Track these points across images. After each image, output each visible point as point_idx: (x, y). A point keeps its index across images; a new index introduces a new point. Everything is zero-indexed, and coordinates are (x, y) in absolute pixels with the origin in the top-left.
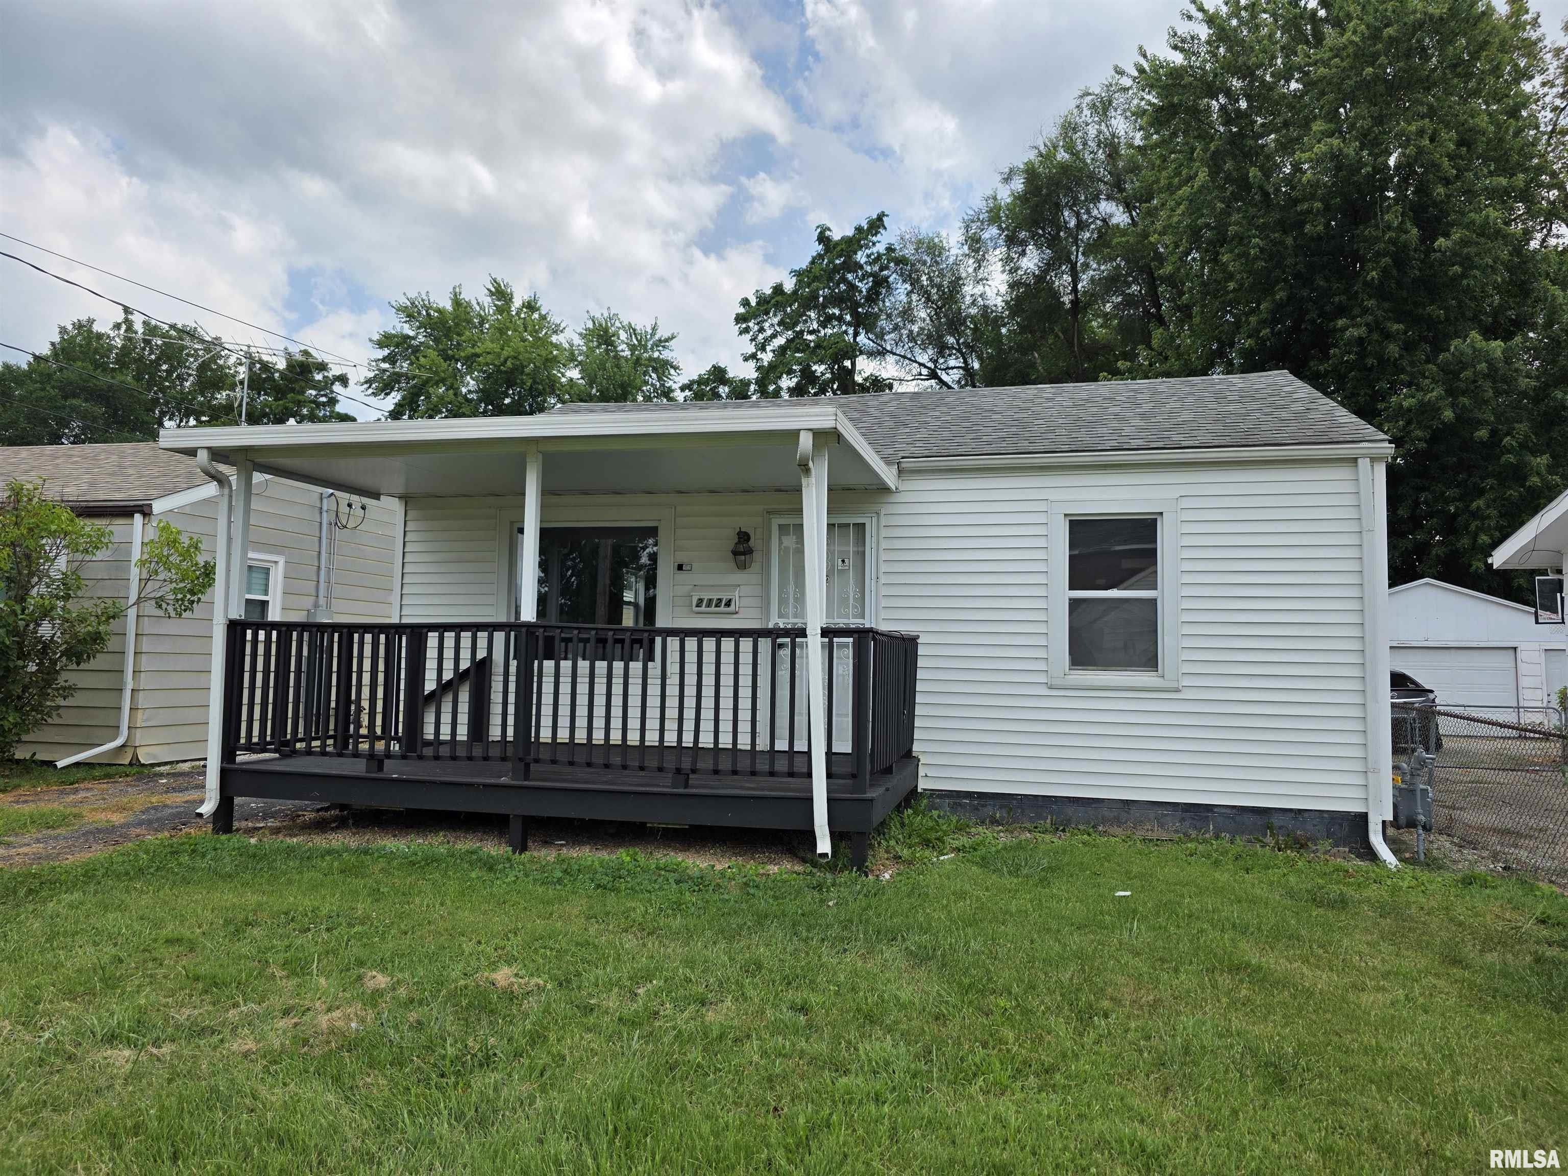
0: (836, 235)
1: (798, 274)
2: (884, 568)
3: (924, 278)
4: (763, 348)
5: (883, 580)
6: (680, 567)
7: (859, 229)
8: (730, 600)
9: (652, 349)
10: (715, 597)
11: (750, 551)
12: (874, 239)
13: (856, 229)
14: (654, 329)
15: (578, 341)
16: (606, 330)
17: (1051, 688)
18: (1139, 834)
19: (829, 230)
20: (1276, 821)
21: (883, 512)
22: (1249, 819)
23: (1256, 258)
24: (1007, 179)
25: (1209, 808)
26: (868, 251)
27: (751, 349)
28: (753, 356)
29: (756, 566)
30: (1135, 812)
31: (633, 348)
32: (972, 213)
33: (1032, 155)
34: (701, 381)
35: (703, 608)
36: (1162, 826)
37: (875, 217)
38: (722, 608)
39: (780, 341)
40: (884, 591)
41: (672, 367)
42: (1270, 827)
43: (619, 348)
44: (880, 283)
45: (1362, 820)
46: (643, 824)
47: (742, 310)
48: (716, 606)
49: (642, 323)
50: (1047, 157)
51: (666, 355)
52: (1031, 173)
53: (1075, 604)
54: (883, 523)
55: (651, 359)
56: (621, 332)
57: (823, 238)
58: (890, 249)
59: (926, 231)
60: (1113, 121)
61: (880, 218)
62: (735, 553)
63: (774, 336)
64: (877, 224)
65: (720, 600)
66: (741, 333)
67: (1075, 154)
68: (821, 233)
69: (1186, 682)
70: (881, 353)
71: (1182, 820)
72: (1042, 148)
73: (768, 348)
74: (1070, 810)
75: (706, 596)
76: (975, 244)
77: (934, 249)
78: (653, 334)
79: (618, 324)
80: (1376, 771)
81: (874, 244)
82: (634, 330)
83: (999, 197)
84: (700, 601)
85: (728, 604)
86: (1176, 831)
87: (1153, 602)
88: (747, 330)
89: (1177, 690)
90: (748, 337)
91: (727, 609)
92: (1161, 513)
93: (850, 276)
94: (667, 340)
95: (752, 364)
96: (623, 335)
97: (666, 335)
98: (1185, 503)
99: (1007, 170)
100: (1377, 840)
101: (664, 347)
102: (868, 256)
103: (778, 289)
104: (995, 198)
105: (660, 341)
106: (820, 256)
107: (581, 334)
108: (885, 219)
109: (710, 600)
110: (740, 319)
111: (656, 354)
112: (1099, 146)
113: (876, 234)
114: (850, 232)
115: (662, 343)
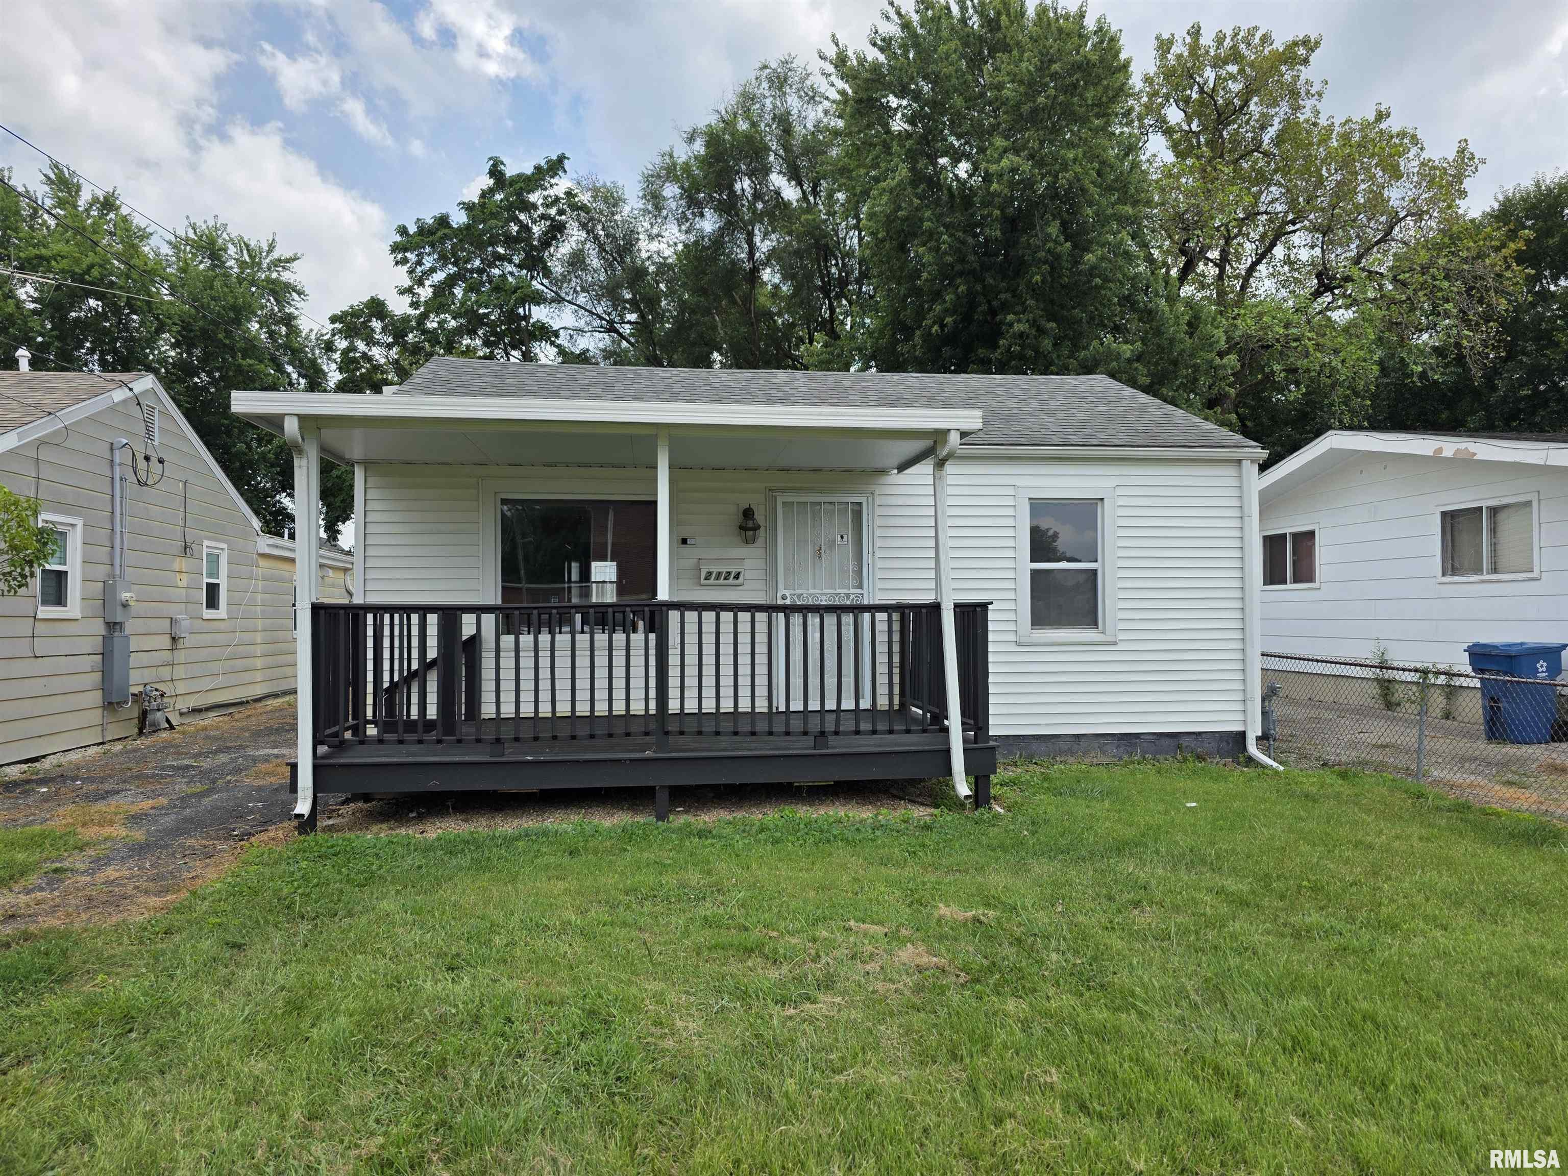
0: (510, 170)
1: (469, 207)
2: (879, 543)
3: (600, 227)
4: (420, 283)
5: (879, 554)
6: (684, 541)
7: (538, 168)
8: (739, 573)
9: (269, 269)
10: (724, 570)
11: (756, 528)
12: (553, 181)
13: (535, 168)
14: (271, 247)
15: (166, 250)
16: (212, 242)
17: (1019, 644)
18: (1087, 760)
19: (502, 163)
20: (1185, 742)
21: (877, 493)
22: (1166, 742)
23: (945, 253)
24: (691, 139)
25: (1137, 736)
26: (546, 193)
27: (407, 282)
28: (409, 290)
29: (760, 541)
30: (1084, 744)
31: (242, 264)
32: (651, 167)
33: (713, 119)
34: (354, 313)
35: (712, 581)
36: (1104, 753)
37: (555, 158)
38: (731, 581)
39: (439, 276)
40: (880, 564)
41: (295, 291)
42: (1179, 747)
43: (228, 264)
44: (556, 230)
45: (1242, 735)
46: (790, 784)
47: (398, 238)
48: (725, 579)
49: (258, 239)
50: (729, 124)
51: (286, 276)
52: (713, 139)
53: (1035, 573)
54: (878, 502)
55: (268, 280)
56: (230, 246)
57: (496, 172)
58: (569, 194)
59: (605, 179)
60: (789, 99)
61: (561, 159)
62: (741, 528)
63: (433, 270)
64: (556, 166)
65: (729, 573)
66: (397, 263)
67: (754, 124)
68: (493, 165)
69: (1121, 636)
70: (559, 300)
71: (1118, 747)
72: (723, 112)
73: (427, 283)
74: (1035, 745)
75: (715, 570)
76: (655, 198)
77: (612, 200)
78: (270, 251)
79: (225, 236)
80: (1252, 699)
81: (551, 186)
82: (247, 246)
83: (675, 155)
84: (709, 574)
85: (737, 577)
86: (1114, 756)
87: (1094, 572)
88: (404, 261)
89: (1115, 643)
90: (405, 268)
91: (737, 582)
92: (1102, 499)
93: (522, 217)
94: (288, 261)
95: (407, 299)
96: (232, 250)
97: (287, 255)
98: (1119, 491)
99: (690, 130)
100: (1253, 749)
101: (284, 267)
102: (545, 198)
103: (443, 221)
104: (671, 156)
105: (280, 260)
106: (491, 191)
107: (170, 243)
108: (566, 161)
109: (719, 573)
110: (395, 248)
111: (274, 275)
112: (774, 119)
113: (552, 177)
114: (529, 170)
115: (282, 263)
